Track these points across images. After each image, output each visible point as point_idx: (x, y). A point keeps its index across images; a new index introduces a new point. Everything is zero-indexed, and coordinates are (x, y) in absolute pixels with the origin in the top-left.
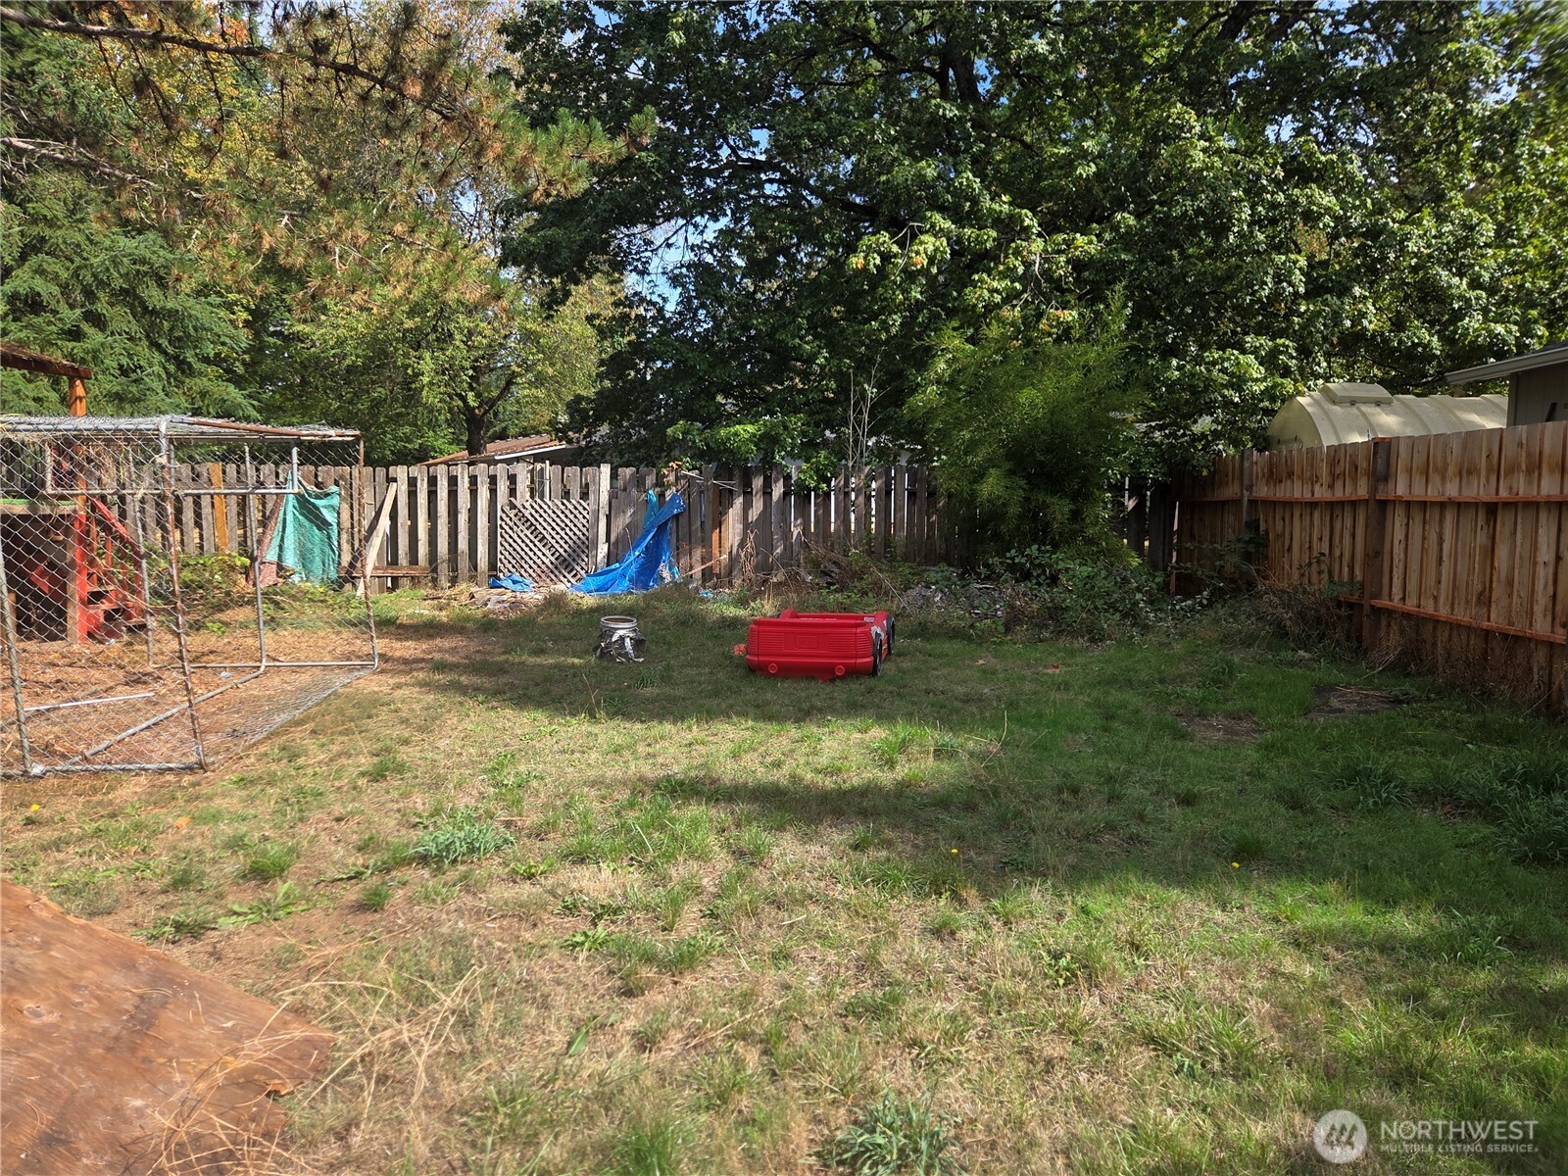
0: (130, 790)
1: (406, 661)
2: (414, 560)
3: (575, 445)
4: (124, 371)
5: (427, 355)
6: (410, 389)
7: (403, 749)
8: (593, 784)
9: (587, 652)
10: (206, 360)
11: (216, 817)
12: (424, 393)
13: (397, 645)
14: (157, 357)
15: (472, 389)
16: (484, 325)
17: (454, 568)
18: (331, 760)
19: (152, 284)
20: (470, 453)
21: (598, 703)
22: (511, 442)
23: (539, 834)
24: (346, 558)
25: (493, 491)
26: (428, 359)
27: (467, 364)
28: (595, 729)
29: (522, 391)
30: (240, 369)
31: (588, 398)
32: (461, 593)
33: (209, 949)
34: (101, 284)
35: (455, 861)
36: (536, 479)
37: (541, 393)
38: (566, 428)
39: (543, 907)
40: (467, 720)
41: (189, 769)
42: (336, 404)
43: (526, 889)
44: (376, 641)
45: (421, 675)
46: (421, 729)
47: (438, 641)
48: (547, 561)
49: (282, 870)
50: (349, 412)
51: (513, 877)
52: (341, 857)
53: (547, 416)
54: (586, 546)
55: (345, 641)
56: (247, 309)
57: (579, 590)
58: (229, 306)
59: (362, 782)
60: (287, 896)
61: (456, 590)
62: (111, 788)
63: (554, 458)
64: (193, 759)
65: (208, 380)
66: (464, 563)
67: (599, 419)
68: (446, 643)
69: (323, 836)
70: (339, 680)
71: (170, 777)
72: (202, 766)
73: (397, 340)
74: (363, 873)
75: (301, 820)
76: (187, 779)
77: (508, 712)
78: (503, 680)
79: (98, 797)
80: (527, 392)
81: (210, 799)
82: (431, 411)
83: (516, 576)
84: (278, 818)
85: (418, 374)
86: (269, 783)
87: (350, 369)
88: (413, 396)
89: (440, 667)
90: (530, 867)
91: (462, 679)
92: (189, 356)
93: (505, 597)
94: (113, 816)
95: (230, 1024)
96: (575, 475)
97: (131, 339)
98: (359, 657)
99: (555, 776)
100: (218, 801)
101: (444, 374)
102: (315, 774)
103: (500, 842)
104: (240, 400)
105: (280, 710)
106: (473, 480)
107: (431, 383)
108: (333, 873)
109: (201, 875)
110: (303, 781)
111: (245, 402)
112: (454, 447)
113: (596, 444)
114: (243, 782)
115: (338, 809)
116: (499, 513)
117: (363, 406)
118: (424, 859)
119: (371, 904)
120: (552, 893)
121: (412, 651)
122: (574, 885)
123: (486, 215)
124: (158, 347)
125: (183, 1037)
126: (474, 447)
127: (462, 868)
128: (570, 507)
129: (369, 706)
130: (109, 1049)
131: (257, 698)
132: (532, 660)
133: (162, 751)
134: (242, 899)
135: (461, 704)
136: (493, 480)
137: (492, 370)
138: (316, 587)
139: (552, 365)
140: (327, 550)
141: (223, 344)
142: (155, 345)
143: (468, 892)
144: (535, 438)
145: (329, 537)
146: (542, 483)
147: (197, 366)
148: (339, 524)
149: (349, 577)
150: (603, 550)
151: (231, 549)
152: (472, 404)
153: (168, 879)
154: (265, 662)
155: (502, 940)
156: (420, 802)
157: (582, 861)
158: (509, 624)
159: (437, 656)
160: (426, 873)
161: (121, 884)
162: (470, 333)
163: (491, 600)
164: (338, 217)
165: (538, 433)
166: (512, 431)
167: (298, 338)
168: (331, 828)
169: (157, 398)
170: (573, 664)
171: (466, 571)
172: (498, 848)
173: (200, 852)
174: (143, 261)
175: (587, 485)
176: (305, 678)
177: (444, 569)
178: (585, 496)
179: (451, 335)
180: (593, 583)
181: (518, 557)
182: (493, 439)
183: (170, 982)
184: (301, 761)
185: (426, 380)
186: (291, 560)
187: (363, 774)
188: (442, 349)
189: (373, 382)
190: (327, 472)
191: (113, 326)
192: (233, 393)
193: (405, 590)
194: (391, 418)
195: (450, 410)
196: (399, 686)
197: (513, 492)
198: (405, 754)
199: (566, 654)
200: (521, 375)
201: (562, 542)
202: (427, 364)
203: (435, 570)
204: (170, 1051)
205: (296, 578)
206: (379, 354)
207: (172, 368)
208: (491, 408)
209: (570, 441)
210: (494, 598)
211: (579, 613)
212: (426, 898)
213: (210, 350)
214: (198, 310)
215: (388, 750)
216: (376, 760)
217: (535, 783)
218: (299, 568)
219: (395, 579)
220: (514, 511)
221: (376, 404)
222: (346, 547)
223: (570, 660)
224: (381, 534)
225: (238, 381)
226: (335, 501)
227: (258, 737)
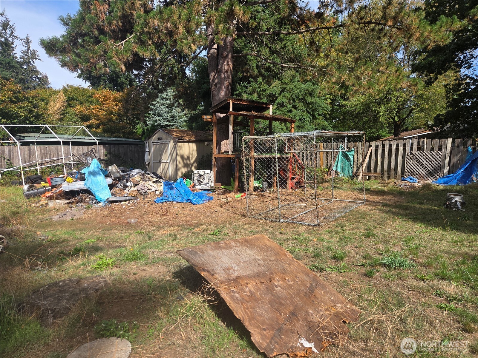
0: (302, 229)
1: (374, 202)
2: (376, 171)
3: (436, 131)
4: (300, 120)
5: (383, 106)
6: (376, 117)
7: (375, 229)
8: (446, 253)
9: (440, 205)
10: (319, 115)
11: (323, 240)
12: (381, 118)
13: (371, 197)
14: (308, 115)
15: (397, 115)
16: (403, 94)
17: (389, 173)
18: (353, 229)
19: (308, 95)
20: (395, 137)
21: (447, 224)
22: (409, 132)
23: (425, 266)
24: (355, 170)
25: (404, 149)
26: (383, 107)
27: (396, 108)
28: (446, 233)
29: (415, 115)
30: (328, 116)
31: (443, 114)
32: (391, 182)
33: (325, 276)
34: (297, 97)
35: (395, 268)
36: (421, 144)
37: (422, 115)
38: (432, 126)
39: (429, 291)
40: (395, 223)
41: (316, 226)
42: (353, 124)
43: (421, 284)
44: (365, 195)
45: (379, 207)
46: (380, 224)
47: (384, 197)
48: (423, 172)
49: (342, 259)
50: (357, 126)
51: (416, 278)
52: (358, 259)
53: (424, 122)
54: (440, 168)
55: (354, 194)
56: (330, 99)
57: (437, 183)
58: (326, 99)
59: (362, 237)
60: (344, 266)
61: (390, 181)
62: (298, 228)
63: (428, 136)
64: (316, 223)
65: (320, 120)
66: (392, 172)
67: (447, 122)
68: (387, 197)
69: (352, 252)
70: (354, 206)
71: (311, 227)
72: (319, 226)
73: (373, 103)
74: (365, 265)
75: (346, 245)
76: (315, 228)
77: (410, 223)
78: (408, 212)
79: (295, 230)
80: (417, 115)
81: (321, 235)
82: (382, 124)
83: (411, 177)
84: (339, 244)
85: (379, 112)
86: (336, 233)
87: (358, 113)
88: (377, 119)
89: (385, 205)
90: (423, 276)
91: (393, 210)
92: (316, 114)
93: (407, 184)
94: (299, 235)
95: (332, 298)
96: (437, 142)
97: (303, 111)
98: (359, 200)
99: (430, 247)
100: (323, 236)
101: (388, 111)
102: (348, 233)
103: (411, 265)
104: (327, 125)
105: (339, 212)
106: (397, 145)
107: (383, 115)
108: (356, 263)
109: (321, 255)
110: (345, 234)
111: (329, 125)
112: (389, 135)
113: (445, 130)
114: (329, 232)
115: (356, 244)
116: (406, 156)
117: (361, 124)
118: (384, 265)
119: (369, 275)
120: (432, 287)
121: (376, 199)
122: (441, 287)
123: (406, 57)
124: (309, 113)
125: (321, 298)
126: (396, 134)
127: (398, 271)
128: (434, 153)
129: (363, 215)
130: (304, 295)
131: (331, 209)
132: (418, 206)
133: (309, 220)
134: (332, 264)
135: (393, 218)
136: (405, 145)
137: (404, 109)
138: (346, 178)
139: (427, 104)
140: (350, 167)
141: (324, 110)
142: (308, 112)
143: (400, 279)
144: (418, 130)
145: (350, 164)
146: (423, 146)
147: (317, 116)
148: (353, 160)
149: (356, 175)
150: (446, 169)
151: (324, 167)
152: (396, 120)
153: (313, 254)
154: (333, 199)
155: (413, 298)
156: (381, 246)
157: (443, 279)
158: (409, 193)
159: (384, 202)
160: (385, 270)
161: (302, 253)
162: (398, 97)
163: (402, 185)
164: (363, 68)
165: (420, 128)
166: (410, 128)
167: (344, 106)
168: (354, 249)
169: (308, 127)
170: (435, 209)
171: (393, 175)
172: (410, 267)
173: (320, 249)
174: (307, 90)
175: (442, 146)
176: (344, 204)
177: (386, 174)
178: (440, 149)
179: (391, 99)
180: (442, 181)
181: (412, 171)
182: (403, 131)
183: (317, 282)
184: (344, 228)
185: (381, 114)
186: (339, 170)
187: (362, 235)
188: (388, 104)
189: (364, 116)
190: (351, 144)
191: (299, 108)
192: (326, 123)
193: (372, 181)
194: (369, 127)
195: (388, 123)
196: (372, 210)
197: (412, 149)
198: (376, 231)
199: (432, 205)
200: (415, 109)
201: (430, 166)
202: (382, 109)
203: (383, 174)
204: (318, 301)
205: (340, 175)
206: (367, 107)
207: (311, 118)
208: (403, 121)
209: (434, 130)
210: (403, 184)
211: (436, 191)
212: (386, 277)
213: (321, 112)
214: (319, 101)
215: (370, 229)
216: (367, 231)
217: (422, 248)
218: (342, 173)
219: (369, 177)
220: (412, 155)
221: (365, 123)
222: (355, 166)
223: (433, 208)
224: (366, 163)
225: (327, 120)
226: (353, 153)
227: (332, 220)
